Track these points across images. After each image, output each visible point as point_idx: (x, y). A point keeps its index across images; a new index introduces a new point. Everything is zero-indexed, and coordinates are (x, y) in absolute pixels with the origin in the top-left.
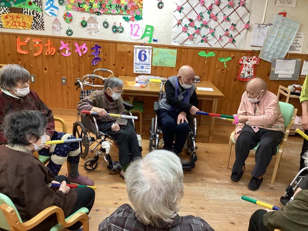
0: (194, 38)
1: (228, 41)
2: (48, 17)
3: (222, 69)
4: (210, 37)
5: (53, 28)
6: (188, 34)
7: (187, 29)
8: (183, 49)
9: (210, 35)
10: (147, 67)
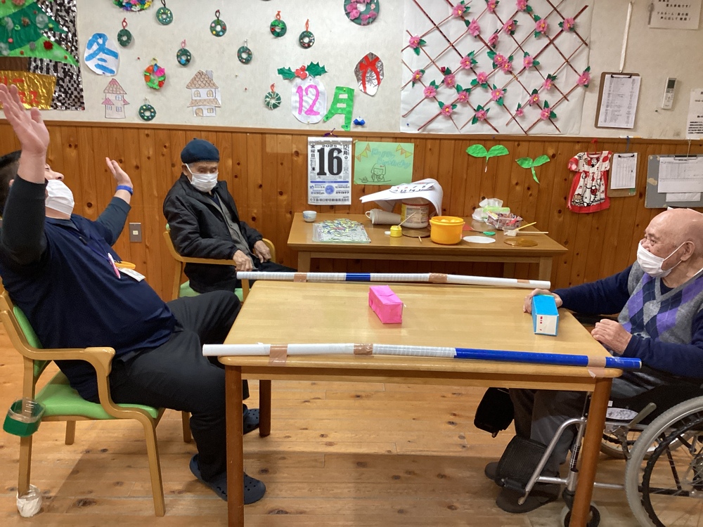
0: (455, 113)
1: (539, 117)
2: (93, 76)
3: (526, 186)
4: (494, 109)
5: (107, 102)
6: (441, 104)
7: (437, 93)
8: (429, 142)
9: (493, 104)
10: (342, 189)
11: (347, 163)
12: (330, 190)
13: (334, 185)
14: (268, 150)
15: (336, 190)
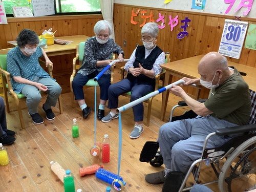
10: (236, 50)
11: (242, 36)
12: (230, 49)
13: (233, 46)
14: (207, 24)
15: (233, 49)
